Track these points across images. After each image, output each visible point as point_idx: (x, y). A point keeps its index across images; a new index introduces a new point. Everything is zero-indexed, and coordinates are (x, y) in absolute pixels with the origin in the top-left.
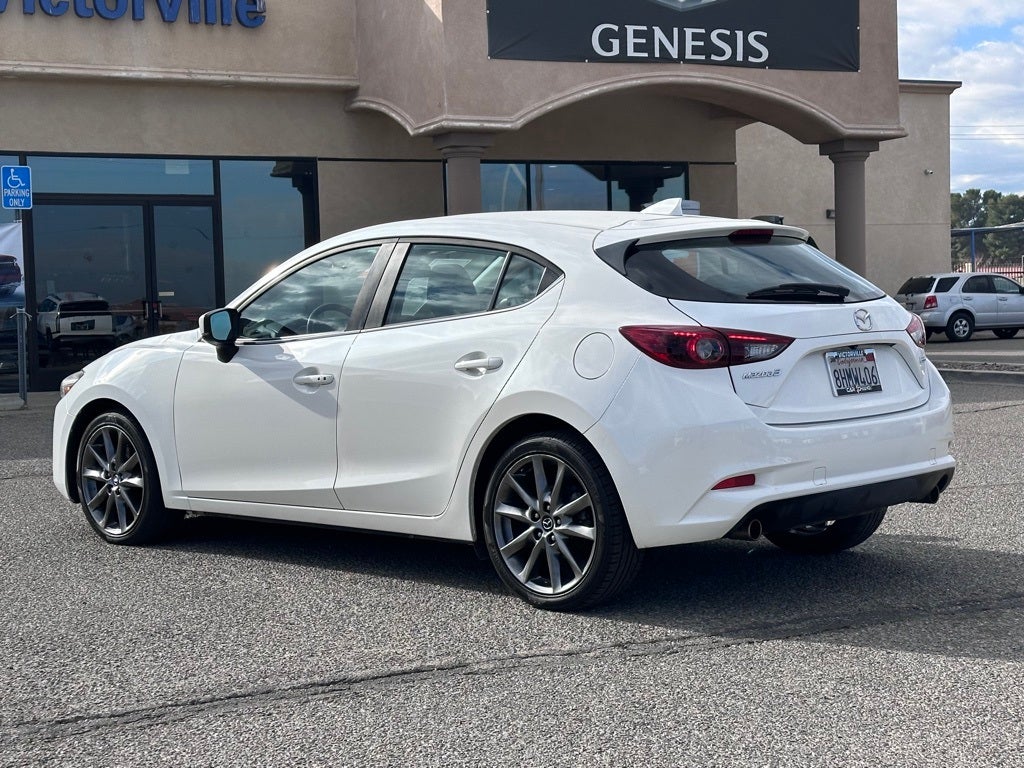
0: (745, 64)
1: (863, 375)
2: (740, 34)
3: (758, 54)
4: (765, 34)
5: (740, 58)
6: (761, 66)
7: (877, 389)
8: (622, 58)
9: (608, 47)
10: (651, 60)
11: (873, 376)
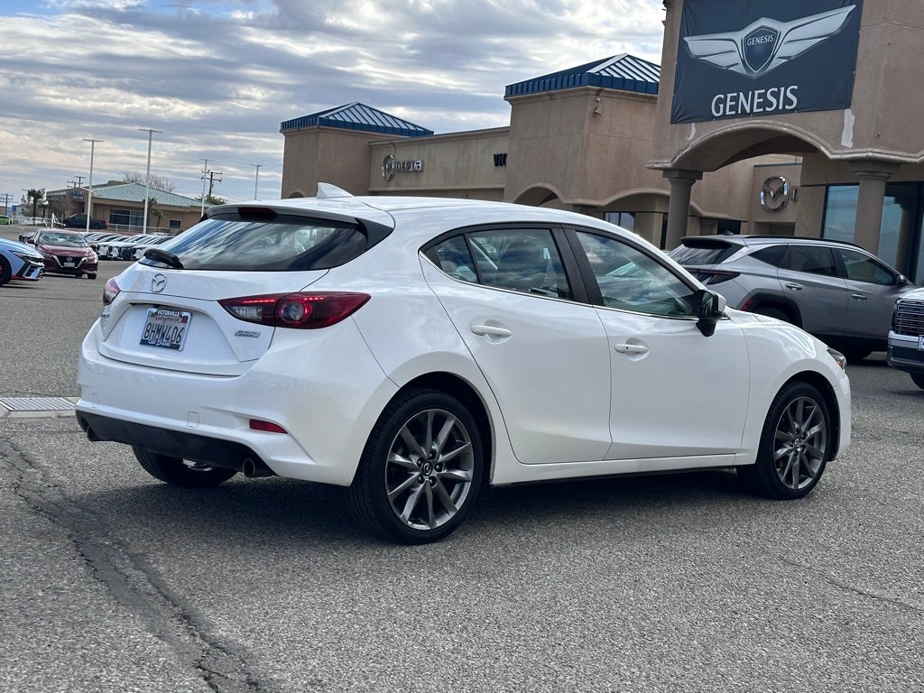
0: (784, 111)
1: (170, 333)
2: (783, 89)
3: (791, 103)
4: (796, 87)
5: (781, 108)
6: (792, 111)
7: (176, 347)
8: (724, 116)
9: (718, 110)
10: (736, 116)
11: (179, 336)
